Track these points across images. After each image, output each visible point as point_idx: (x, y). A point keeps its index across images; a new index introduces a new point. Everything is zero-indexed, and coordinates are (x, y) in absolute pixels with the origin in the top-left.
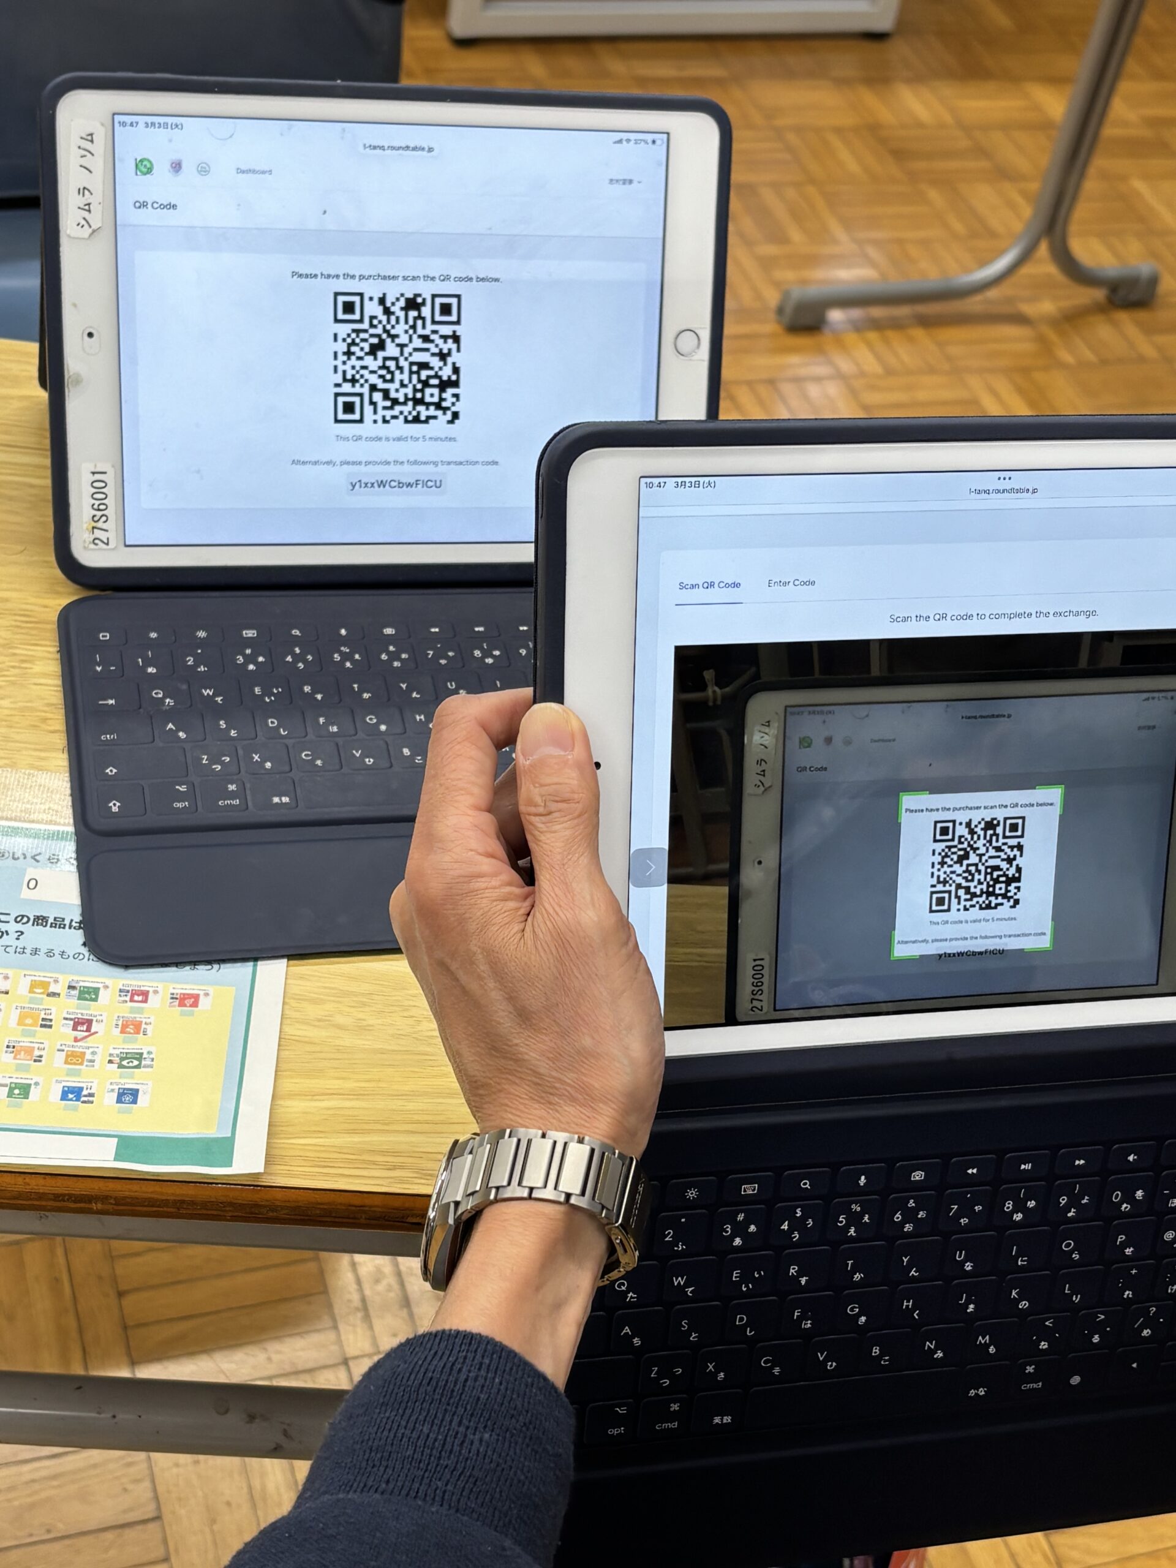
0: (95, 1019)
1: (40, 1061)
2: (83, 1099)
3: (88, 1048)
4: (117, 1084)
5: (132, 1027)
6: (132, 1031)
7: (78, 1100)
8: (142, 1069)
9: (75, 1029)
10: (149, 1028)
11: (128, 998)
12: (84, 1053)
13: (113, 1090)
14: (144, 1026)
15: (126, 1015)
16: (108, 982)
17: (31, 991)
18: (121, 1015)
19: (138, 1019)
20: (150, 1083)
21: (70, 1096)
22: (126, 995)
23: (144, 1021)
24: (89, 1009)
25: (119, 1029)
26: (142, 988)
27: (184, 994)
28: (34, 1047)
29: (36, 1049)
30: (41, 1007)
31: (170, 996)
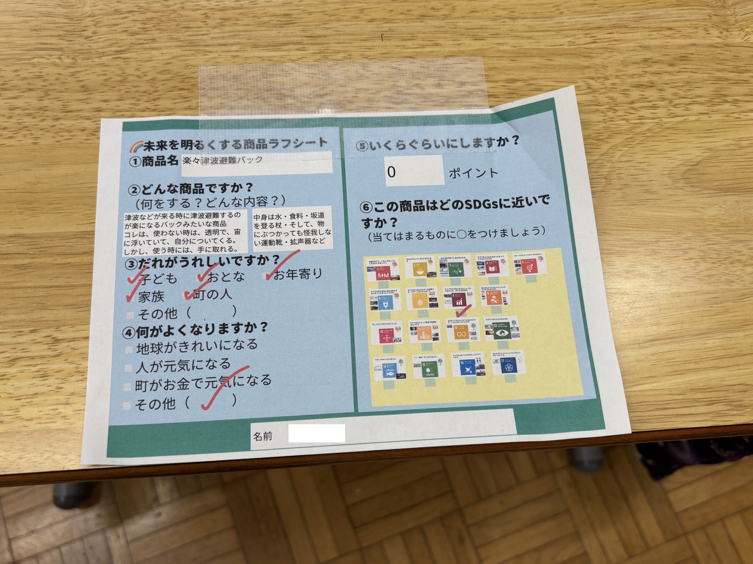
0: (466, 292)
1: (437, 339)
2: (478, 371)
3: (468, 321)
4: (499, 354)
5: (494, 297)
6: (496, 302)
7: (474, 373)
8: (513, 339)
9: (454, 305)
10: (508, 298)
11: (485, 271)
12: (466, 326)
13: (496, 361)
14: (503, 296)
15: (487, 286)
16: (468, 256)
17: (416, 274)
18: (484, 286)
19: (497, 289)
20: (522, 351)
21: (468, 370)
22: (483, 267)
23: (502, 290)
24: (459, 284)
25: (486, 300)
26: (493, 259)
27: (524, 260)
28: (430, 327)
29: (432, 328)
30: (426, 288)
31: (514, 264)
